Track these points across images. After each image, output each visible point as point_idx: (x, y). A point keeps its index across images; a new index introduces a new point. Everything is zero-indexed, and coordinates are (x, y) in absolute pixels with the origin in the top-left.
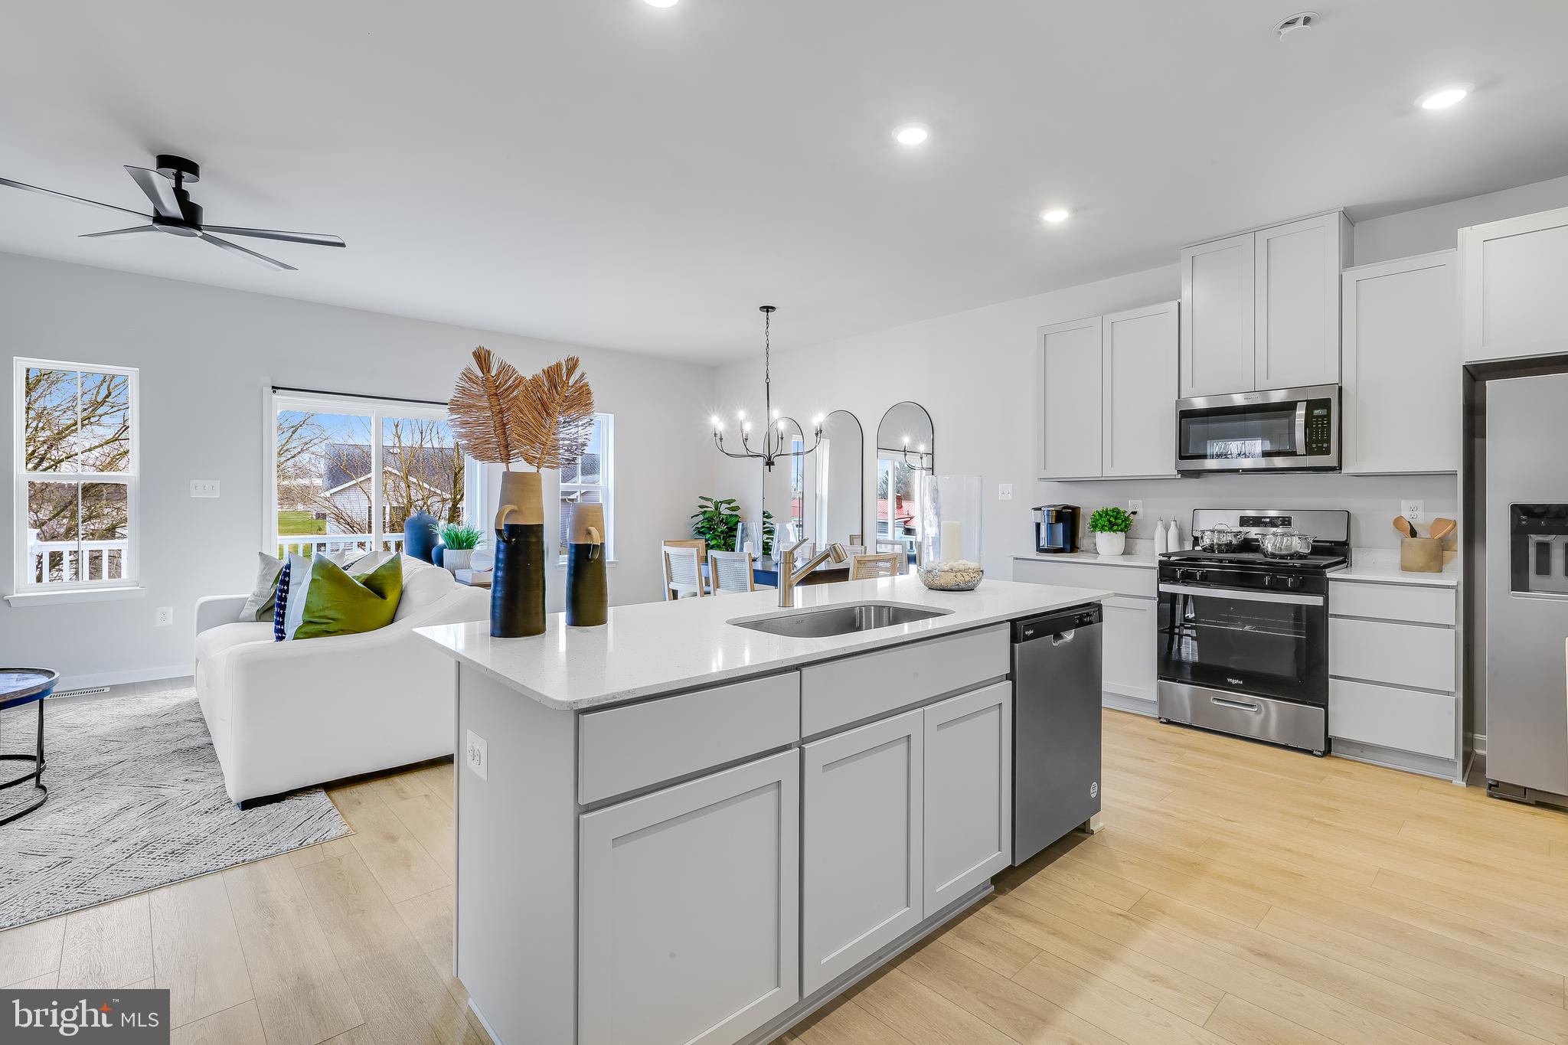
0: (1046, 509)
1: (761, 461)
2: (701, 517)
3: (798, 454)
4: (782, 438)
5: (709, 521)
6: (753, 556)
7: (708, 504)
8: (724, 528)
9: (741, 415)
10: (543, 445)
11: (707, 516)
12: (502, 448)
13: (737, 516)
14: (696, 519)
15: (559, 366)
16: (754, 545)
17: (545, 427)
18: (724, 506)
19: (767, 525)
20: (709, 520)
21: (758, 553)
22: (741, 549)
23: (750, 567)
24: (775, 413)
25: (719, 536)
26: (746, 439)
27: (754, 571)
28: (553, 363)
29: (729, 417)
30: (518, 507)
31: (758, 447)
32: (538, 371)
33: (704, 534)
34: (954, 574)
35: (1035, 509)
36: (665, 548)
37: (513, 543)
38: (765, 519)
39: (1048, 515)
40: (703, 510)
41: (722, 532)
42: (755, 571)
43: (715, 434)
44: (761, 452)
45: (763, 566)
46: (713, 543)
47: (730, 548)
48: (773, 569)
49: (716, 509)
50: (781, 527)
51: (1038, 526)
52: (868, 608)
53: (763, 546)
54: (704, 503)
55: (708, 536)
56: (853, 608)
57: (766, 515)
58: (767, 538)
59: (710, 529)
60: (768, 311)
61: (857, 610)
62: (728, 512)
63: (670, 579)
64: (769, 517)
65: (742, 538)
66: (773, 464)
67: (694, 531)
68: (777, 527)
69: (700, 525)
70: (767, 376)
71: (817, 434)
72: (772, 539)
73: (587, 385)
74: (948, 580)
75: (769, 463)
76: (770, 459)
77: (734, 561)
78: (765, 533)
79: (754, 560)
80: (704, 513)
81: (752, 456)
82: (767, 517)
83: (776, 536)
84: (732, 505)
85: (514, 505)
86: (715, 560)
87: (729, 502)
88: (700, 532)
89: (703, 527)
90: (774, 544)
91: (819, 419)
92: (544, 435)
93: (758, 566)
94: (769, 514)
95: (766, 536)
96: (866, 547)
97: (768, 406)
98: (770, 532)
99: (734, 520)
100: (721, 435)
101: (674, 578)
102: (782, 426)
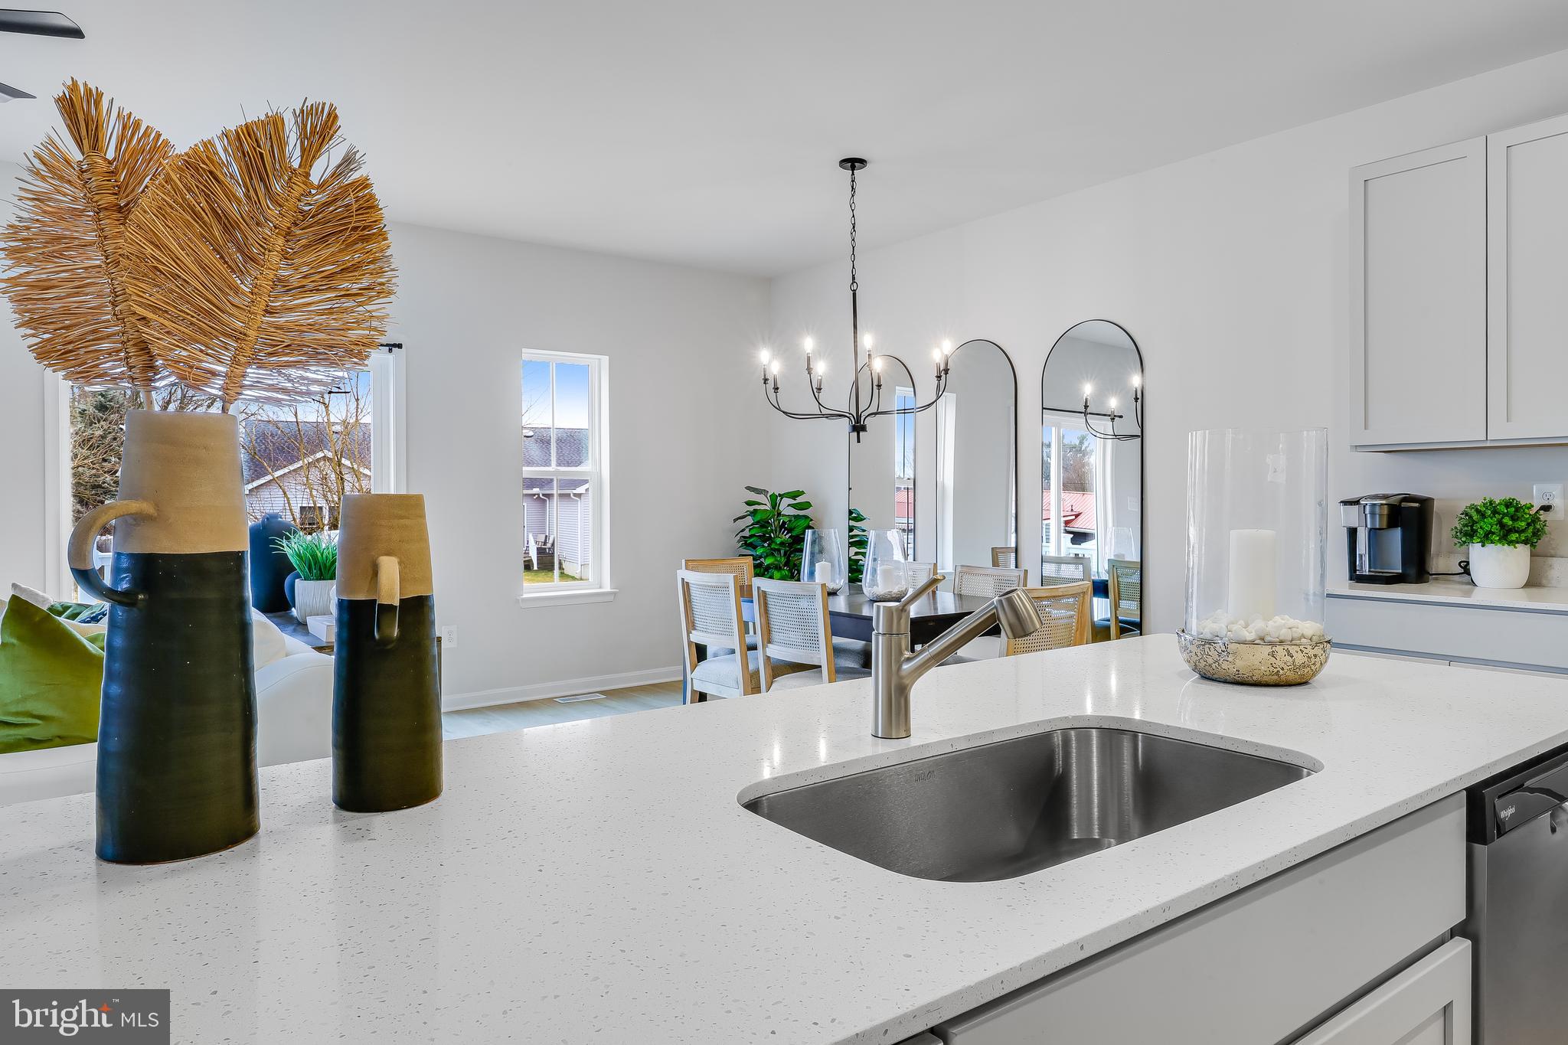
0: (1369, 502)
1: (845, 424)
2: (749, 520)
3: (904, 411)
4: (879, 386)
5: (762, 526)
6: (831, 586)
7: (761, 498)
8: (786, 537)
9: (809, 344)
10: (237, 339)
11: (758, 517)
12: (132, 350)
13: (806, 517)
14: (742, 524)
15: (275, 123)
16: (833, 566)
17: (237, 291)
18: (786, 501)
19: (855, 532)
20: (763, 524)
21: (841, 581)
22: (812, 574)
23: (825, 606)
24: (867, 340)
25: (779, 551)
26: (819, 389)
27: (832, 614)
28: (256, 113)
29: (786, 349)
30: (157, 506)
31: (839, 399)
32: (210, 130)
33: (754, 547)
34: (1268, 649)
35: (1345, 503)
36: (683, 574)
37: (140, 605)
38: (852, 523)
39: (1373, 514)
40: (751, 508)
41: (782, 544)
42: (834, 615)
43: (766, 380)
44: (844, 407)
45: (850, 605)
46: (768, 561)
47: (793, 572)
48: (866, 612)
49: (774, 507)
50: (877, 536)
51: (1352, 533)
52: (1083, 732)
53: (850, 566)
54: (754, 497)
55: (759, 551)
56: (1046, 737)
57: (854, 516)
58: (857, 554)
59: (764, 538)
60: (853, 168)
61: (1058, 739)
62: (792, 512)
63: (692, 626)
64: (859, 518)
65: (812, 554)
66: (863, 428)
67: (739, 542)
68: (872, 536)
69: (747, 533)
70: (854, 278)
71: (939, 377)
72: (864, 554)
73: (364, 184)
74: (1257, 661)
75: (858, 428)
76: (858, 418)
77: (797, 597)
78: (851, 544)
79: (833, 593)
80: (754, 513)
81: (828, 416)
82: (856, 519)
83: (870, 550)
84: (799, 500)
85: (145, 499)
86: (764, 596)
87: (794, 495)
88: (748, 543)
89: (751, 536)
90: (868, 563)
91: (943, 349)
92: (234, 311)
93: (840, 604)
94: (859, 514)
95: (854, 550)
96: (1026, 571)
97: (855, 332)
98: (861, 543)
99: (802, 523)
100: (775, 383)
101: (698, 624)
102: (878, 365)
